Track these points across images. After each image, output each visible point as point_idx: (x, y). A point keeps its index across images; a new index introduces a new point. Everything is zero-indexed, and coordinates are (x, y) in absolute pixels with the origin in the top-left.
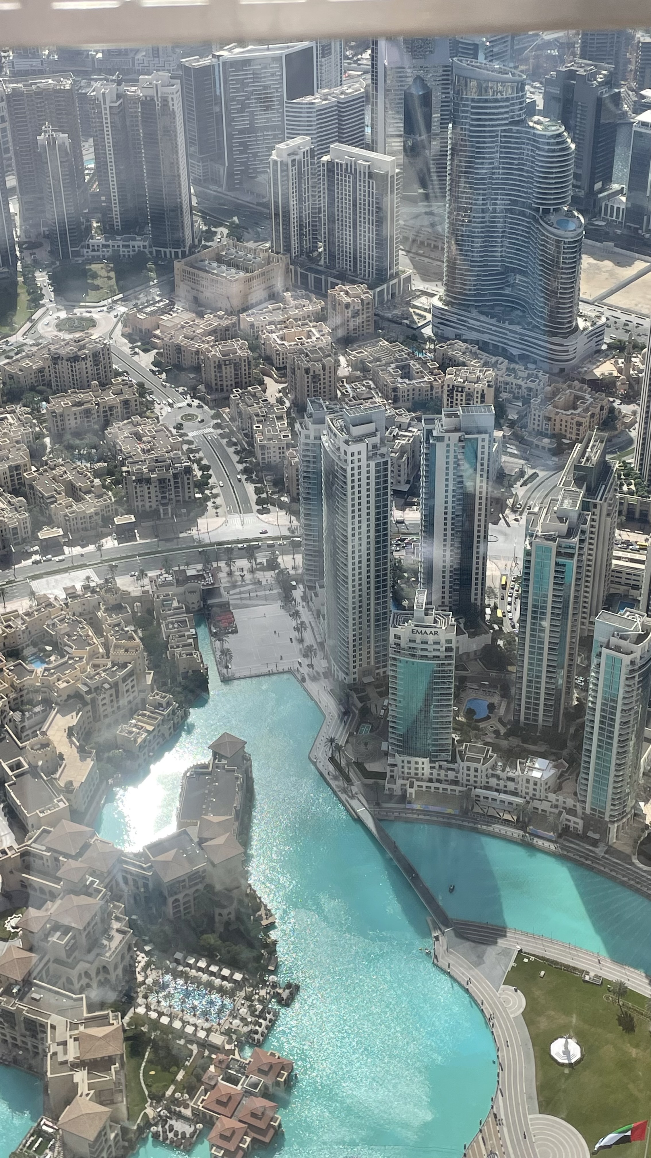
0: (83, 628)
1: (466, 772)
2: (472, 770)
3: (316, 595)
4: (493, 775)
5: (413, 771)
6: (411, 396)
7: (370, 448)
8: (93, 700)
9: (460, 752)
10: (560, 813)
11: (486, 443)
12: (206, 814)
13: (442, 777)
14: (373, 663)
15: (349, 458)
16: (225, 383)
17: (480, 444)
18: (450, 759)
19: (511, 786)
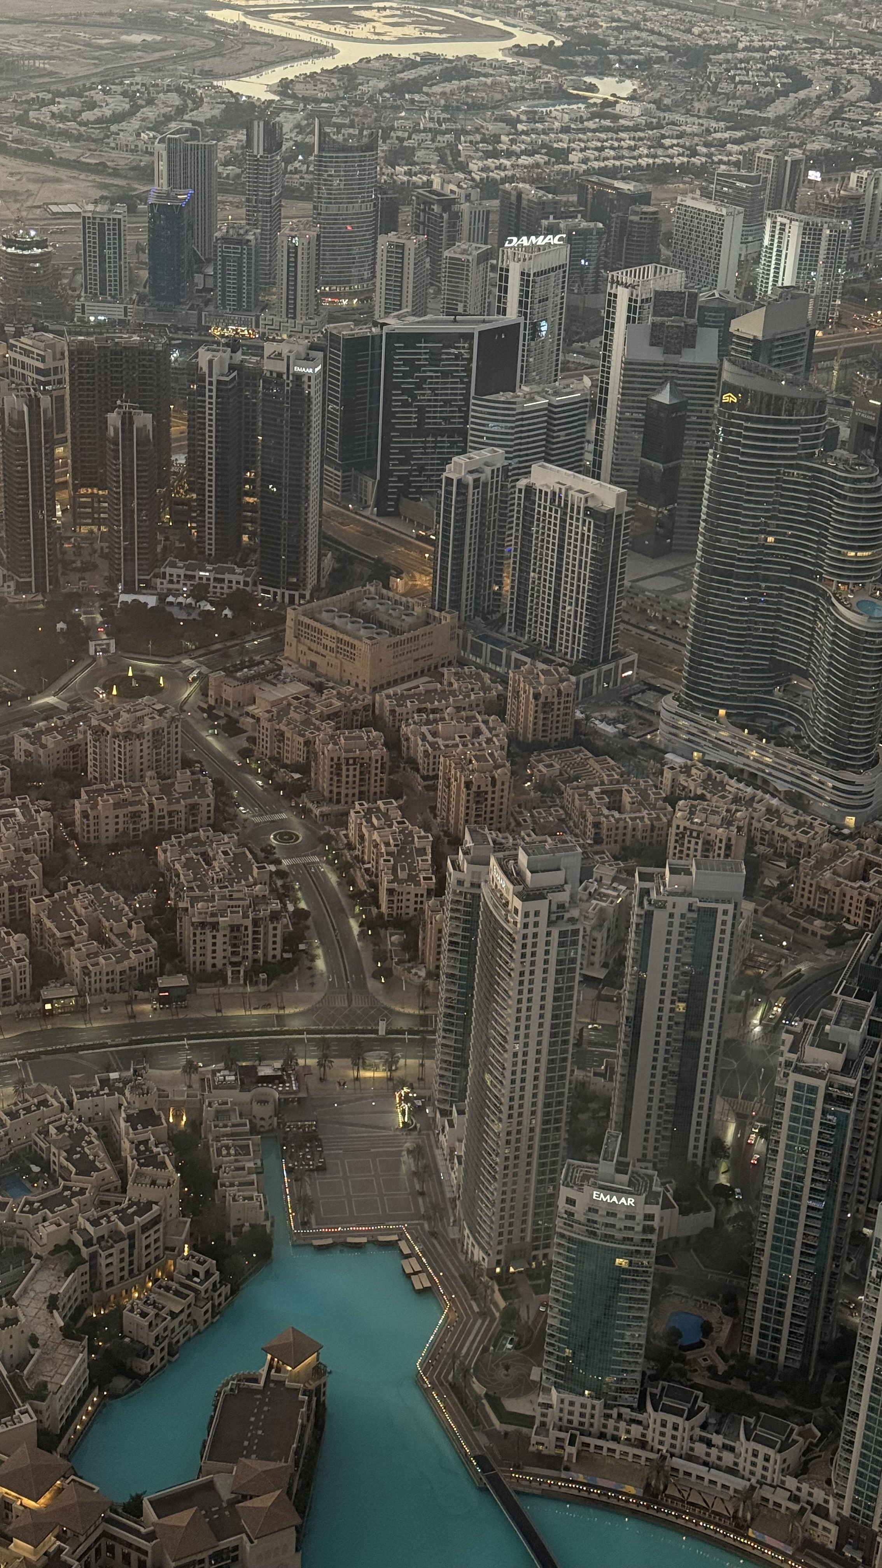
0: (91, 1142)
1: (659, 1428)
2: (670, 1426)
3: (451, 1125)
4: (702, 1440)
5: (576, 1419)
6: (620, 838)
7: (554, 908)
8: (94, 1256)
9: (653, 1396)
10: (803, 1511)
11: (729, 918)
12: (247, 1456)
13: (622, 1433)
14: (528, 1239)
15: (521, 921)
16: (343, 791)
17: (720, 917)
18: (635, 1405)
19: (728, 1458)
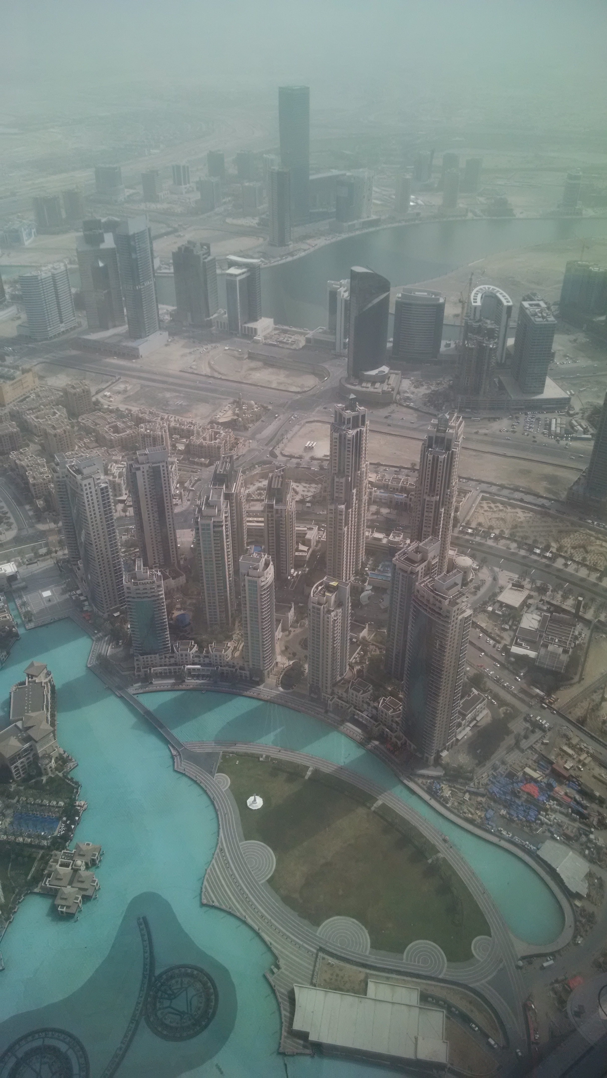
1: (180, 658)
2: (184, 656)
3: (79, 569)
4: (196, 657)
5: (150, 663)
9: (175, 647)
11: (165, 468)
12: (28, 712)
13: (168, 663)
14: (118, 604)
15: (84, 488)
16: (5, 448)
17: (162, 469)
18: (170, 652)
19: (207, 660)
